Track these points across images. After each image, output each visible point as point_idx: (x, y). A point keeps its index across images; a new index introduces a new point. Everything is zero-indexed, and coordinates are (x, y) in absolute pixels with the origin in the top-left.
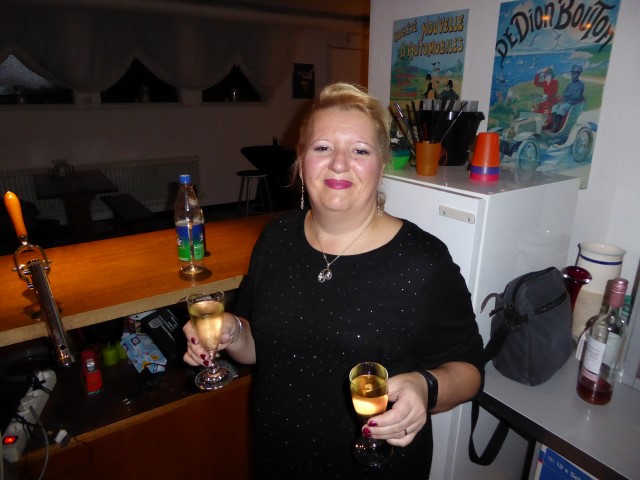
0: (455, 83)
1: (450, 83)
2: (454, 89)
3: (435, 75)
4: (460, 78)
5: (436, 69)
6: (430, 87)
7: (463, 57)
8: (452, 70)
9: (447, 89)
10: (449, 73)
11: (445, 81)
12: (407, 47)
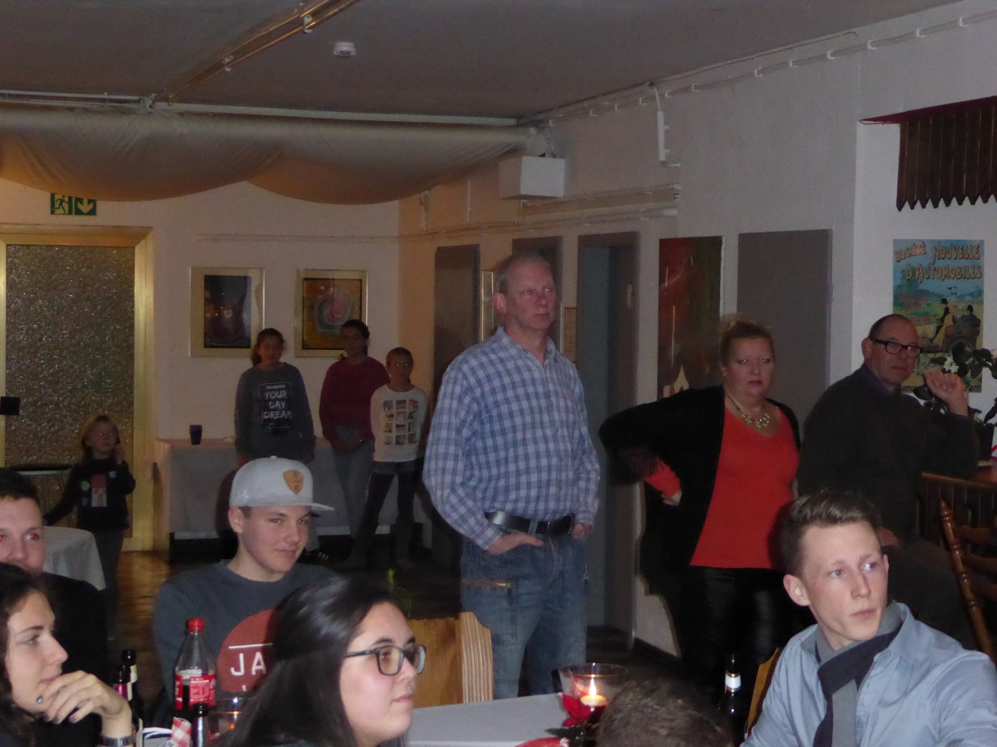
0: (975, 307)
1: (970, 308)
2: (975, 313)
3: (952, 300)
4: (982, 303)
5: (952, 294)
6: (947, 311)
7: (982, 283)
8: (971, 295)
9: (967, 313)
10: (969, 298)
11: (963, 306)
12: (914, 270)
